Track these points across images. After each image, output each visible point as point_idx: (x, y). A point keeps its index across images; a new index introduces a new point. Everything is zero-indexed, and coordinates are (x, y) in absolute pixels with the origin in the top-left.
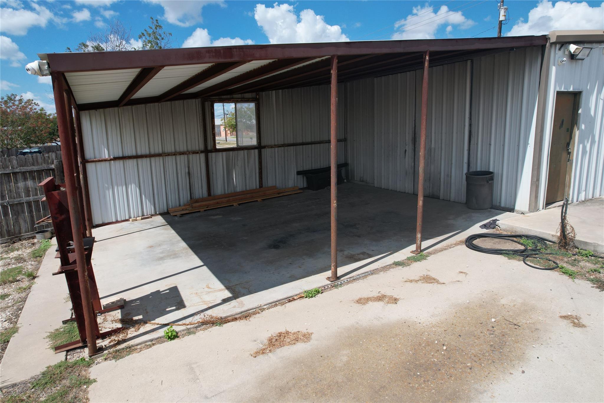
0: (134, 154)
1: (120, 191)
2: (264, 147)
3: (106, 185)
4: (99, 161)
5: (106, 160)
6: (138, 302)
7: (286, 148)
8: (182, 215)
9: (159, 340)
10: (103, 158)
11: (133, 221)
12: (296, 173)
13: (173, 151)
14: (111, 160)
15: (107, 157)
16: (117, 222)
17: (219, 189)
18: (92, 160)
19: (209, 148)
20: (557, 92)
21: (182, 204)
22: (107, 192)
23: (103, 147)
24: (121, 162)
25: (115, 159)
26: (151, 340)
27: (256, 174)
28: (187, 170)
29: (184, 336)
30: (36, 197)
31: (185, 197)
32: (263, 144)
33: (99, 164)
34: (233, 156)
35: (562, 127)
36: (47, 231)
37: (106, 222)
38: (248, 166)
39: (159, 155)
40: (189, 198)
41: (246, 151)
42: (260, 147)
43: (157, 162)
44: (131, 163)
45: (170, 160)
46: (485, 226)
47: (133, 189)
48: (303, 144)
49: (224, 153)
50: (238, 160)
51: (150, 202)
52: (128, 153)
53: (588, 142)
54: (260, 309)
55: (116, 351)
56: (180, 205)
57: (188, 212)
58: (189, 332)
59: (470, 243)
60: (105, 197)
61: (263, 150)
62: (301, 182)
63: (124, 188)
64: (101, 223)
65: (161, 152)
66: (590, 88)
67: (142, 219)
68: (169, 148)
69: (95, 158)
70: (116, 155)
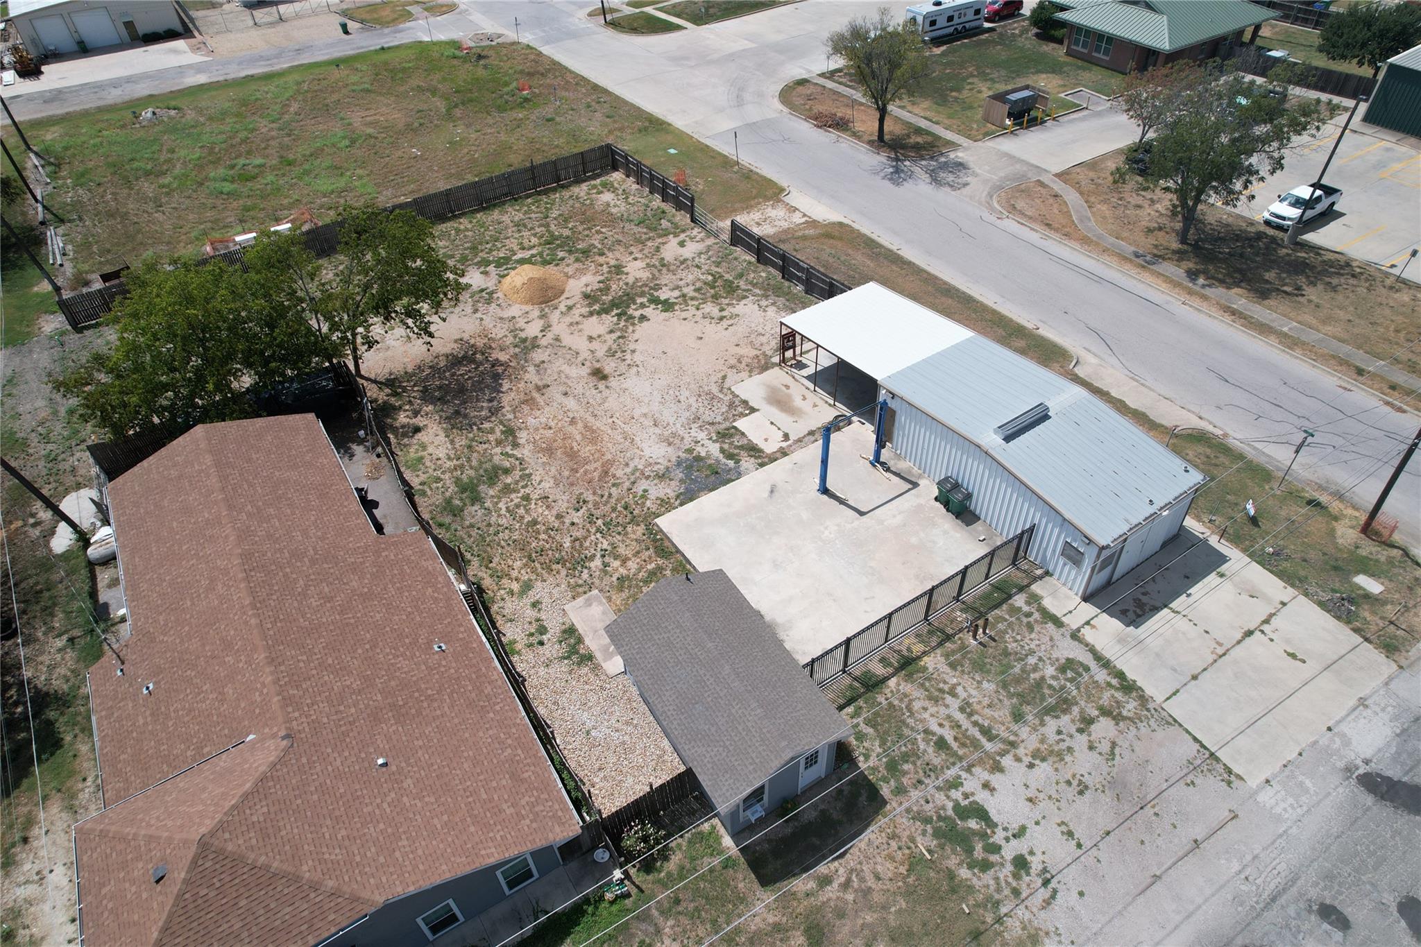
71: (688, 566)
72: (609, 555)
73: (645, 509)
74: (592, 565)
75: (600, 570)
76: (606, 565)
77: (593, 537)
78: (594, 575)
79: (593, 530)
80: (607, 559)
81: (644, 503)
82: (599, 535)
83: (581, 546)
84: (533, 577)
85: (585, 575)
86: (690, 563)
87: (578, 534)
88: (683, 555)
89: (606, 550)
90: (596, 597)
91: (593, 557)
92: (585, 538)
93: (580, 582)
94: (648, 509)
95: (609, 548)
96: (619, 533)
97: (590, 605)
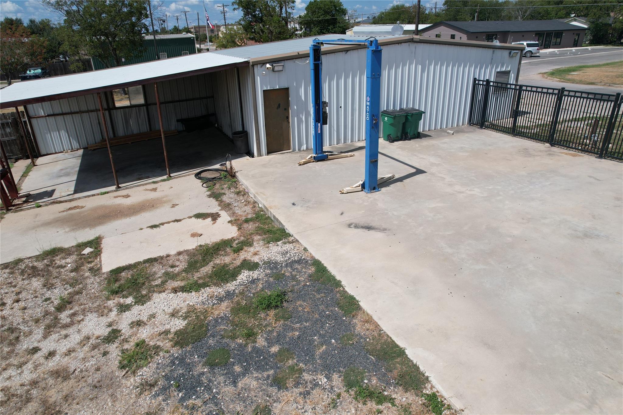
0: (61, 112)
1: (55, 134)
2: (150, 105)
3: (46, 131)
4: (38, 117)
5: (42, 117)
6: (35, 195)
7: (167, 104)
8: (94, 150)
9: (34, 208)
10: (41, 115)
11: (65, 152)
12: (176, 120)
13: (87, 109)
14: (46, 116)
15: (43, 114)
16: (56, 153)
17: (121, 132)
18: (34, 117)
19: (111, 107)
20: (264, 91)
21: (97, 142)
22: (47, 135)
23: (40, 109)
24: (53, 117)
25: (48, 116)
26: (31, 207)
27: (146, 122)
28: (98, 122)
29: (43, 206)
30: (3, 139)
31: (98, 138)
32: (149, 102)
33: (39, 119)
34: (128, 111)
35: (279, 108)
36: (13, 158)
37: (49, 153)
38: (140, 118)
39: (77, 113)
40: (101, 139)
41: (137, 108)
42: (147, 104)
43: (77, 117)
44: (59, 118)
45: (85, 115)
46: (221, 165)
47: (63, 133)
48: (179, 101)
49: (122, 110)
50: (132, 114)
51: (76, 141)
52: (57, 112)
53: (303, 115)
54: (79, 198)
55: (16, 210)
56: (96, 143)
57: (98, 147)
58: (46, 205)
59: (197, 175)
60: (46, 139)
61: (149, 107)
62: (181, 127)
63: (57, 133)
64: (46, 153)
65: (78, 110)
66: (296, 84)
67: (71, 151)
68: (84, 108)
69: (36, 116)
70: (49, 113)
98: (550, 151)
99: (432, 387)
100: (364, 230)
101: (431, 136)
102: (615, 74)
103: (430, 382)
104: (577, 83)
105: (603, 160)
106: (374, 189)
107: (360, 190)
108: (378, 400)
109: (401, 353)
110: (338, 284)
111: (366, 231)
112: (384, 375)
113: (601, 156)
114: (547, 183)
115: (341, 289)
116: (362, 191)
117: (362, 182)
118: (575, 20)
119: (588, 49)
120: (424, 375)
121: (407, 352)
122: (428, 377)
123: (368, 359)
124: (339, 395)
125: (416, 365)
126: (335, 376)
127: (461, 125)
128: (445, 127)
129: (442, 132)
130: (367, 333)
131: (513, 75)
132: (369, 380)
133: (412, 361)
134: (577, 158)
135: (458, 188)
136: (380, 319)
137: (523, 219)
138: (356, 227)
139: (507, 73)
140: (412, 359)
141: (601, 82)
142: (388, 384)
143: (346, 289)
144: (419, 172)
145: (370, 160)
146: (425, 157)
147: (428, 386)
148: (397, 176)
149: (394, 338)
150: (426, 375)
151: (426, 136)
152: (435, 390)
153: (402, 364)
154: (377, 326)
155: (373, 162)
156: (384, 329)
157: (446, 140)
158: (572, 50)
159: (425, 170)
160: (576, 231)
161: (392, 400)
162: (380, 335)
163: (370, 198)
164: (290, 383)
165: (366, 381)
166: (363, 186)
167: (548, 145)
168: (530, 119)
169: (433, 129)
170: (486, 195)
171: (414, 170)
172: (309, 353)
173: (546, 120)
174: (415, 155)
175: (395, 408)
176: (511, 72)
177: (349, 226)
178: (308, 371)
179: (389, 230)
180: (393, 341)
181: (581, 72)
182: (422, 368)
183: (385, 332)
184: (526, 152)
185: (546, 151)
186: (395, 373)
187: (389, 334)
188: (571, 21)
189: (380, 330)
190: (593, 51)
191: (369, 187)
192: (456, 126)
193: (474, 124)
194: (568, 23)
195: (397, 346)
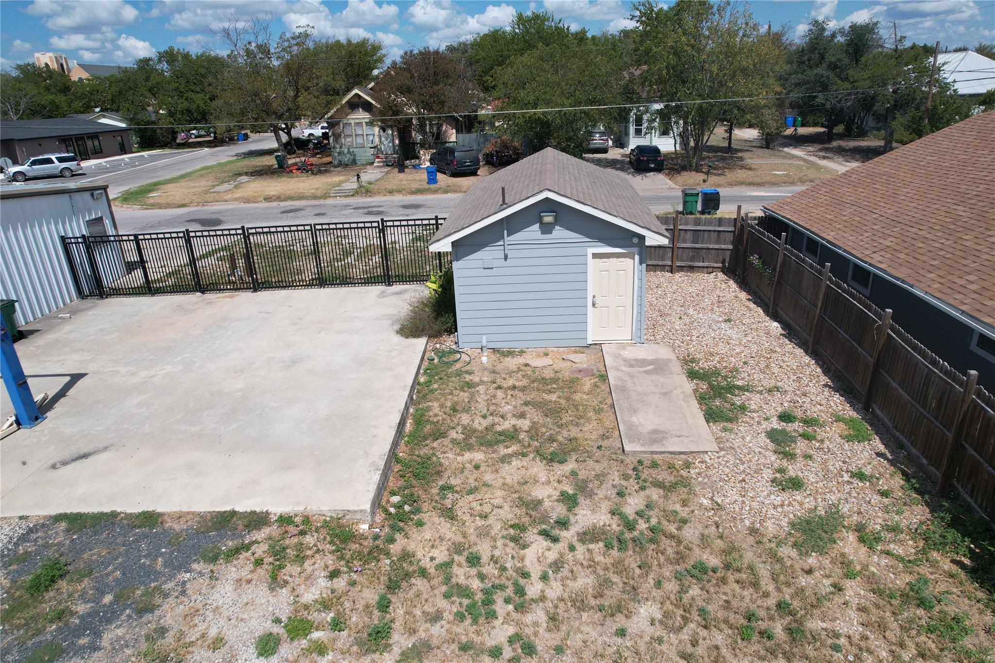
71: (408, 427)
72: (544, 519)
73: (341, 583)
74: (602, 518)
75: (591, 495)
76: (570, 501)
77: (554, 590)
78: (612, 493)
79: (538, 615)
80: (559, 511)
81: (325, 605)
82: (534, 589)
83: (606, 583)
84: (787, 552)
85: (633, 504)
86: (402, 424)
87: (593, 633)
88: (395, 445)
89: (545, 534)
90: (636, 437)
91: (588, 536)
92: (579, 603)
93: (655, 494)
94: (334, 575)
95: (532, 535)
96: (474, 560)
97: (655, 432)
98: (205, 300)
99: (275, 514)
100: (79, 461)
101: (39, 331)
102: (200, 190)
103: (271, 513)
104: (166, 208)
105: (259, 293)
106: (37, 418)
107: (16, 429)
108: (245, 549)
109: (233, 513)
110: (114, 515)
111: (84, 460)
112: (234, 535)
113: (255, 290)
114: (230, 333)
115: (123, 515)
116: (19, 429)
117: (14, 418)
118: (104, 117)
119: (143, 156)
120: (263, 513)
121: (237, 509)
122: (267, 511)
123: (210, 537)
124: (212, 571)
125: (252, 511)
126: (195, 566)
127: (69, 302)
128: (47, 312)
129: (51, 320)
130: (189, 523)
131: (107, 221)
132: (225, 545)
133: (246, 512)
134: (236, 298)
135: (144, 374)
136: (190, 507)
137: (236, 372)
138: (65, 463)
139: (100, 220)
140: (245, 510)
141: (191, 202)
142: (243, 537)
143: (129, 511)
144: (76, 378)
145: (16, 383)
146: (62, 358)
147: (272, 516)
148: (51, 395)
149: (217, 510)
150: (264, 511)
151: (32, 332)
152: (278, 514)
153: (240, 519)
154: (193, 513)
155: (22, 384)
156: (201, 510)
157: (68, 328)
158: (123, 160)
159: (83, 372)
160: (284, 362)
161: (256, 542)
162: (202, 517)
163: (42, 431)
164: (158, 600)
165: (224, 548)
166: (18, 422)
167: (199, 294)
168: (154, 269)
169: (32, 319)
170: (181, 368)
171: (68, 379)
172: (151, 573)
173: (173, 265)
174: (46, 361)
175: (261, 544)
176: (104, 218)
177: (54, 467)
178: (165, 582)
179: (112, 445)
180: (218, 512)
181: (160, 191)
182: (258, 510)
183: (205, 512)
184: (180, 309)
185: (201, 302)
186: (241, 527)
187: (210, 510)
188: (99, 117)
189: (199, 514)
190: (153, 158)
191: (30, 419)
192: (62, 306)
193: (87, 296)
194: (95, 120)
195: (226, 512)
